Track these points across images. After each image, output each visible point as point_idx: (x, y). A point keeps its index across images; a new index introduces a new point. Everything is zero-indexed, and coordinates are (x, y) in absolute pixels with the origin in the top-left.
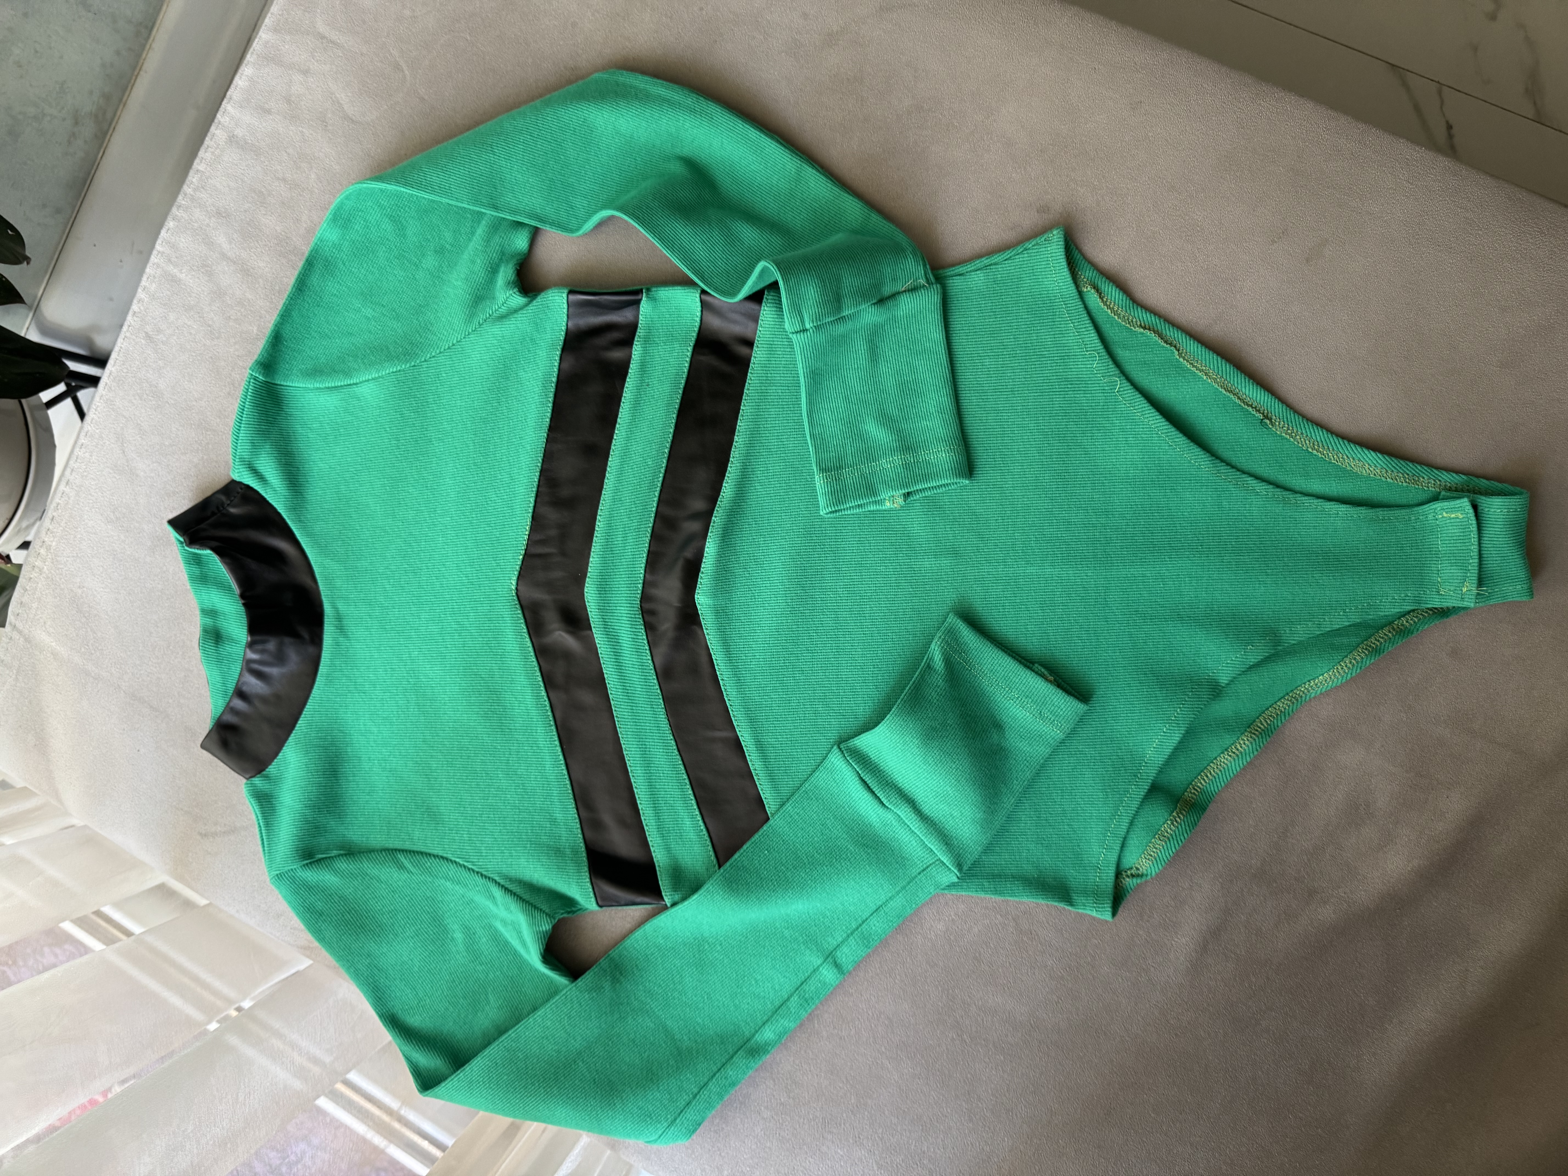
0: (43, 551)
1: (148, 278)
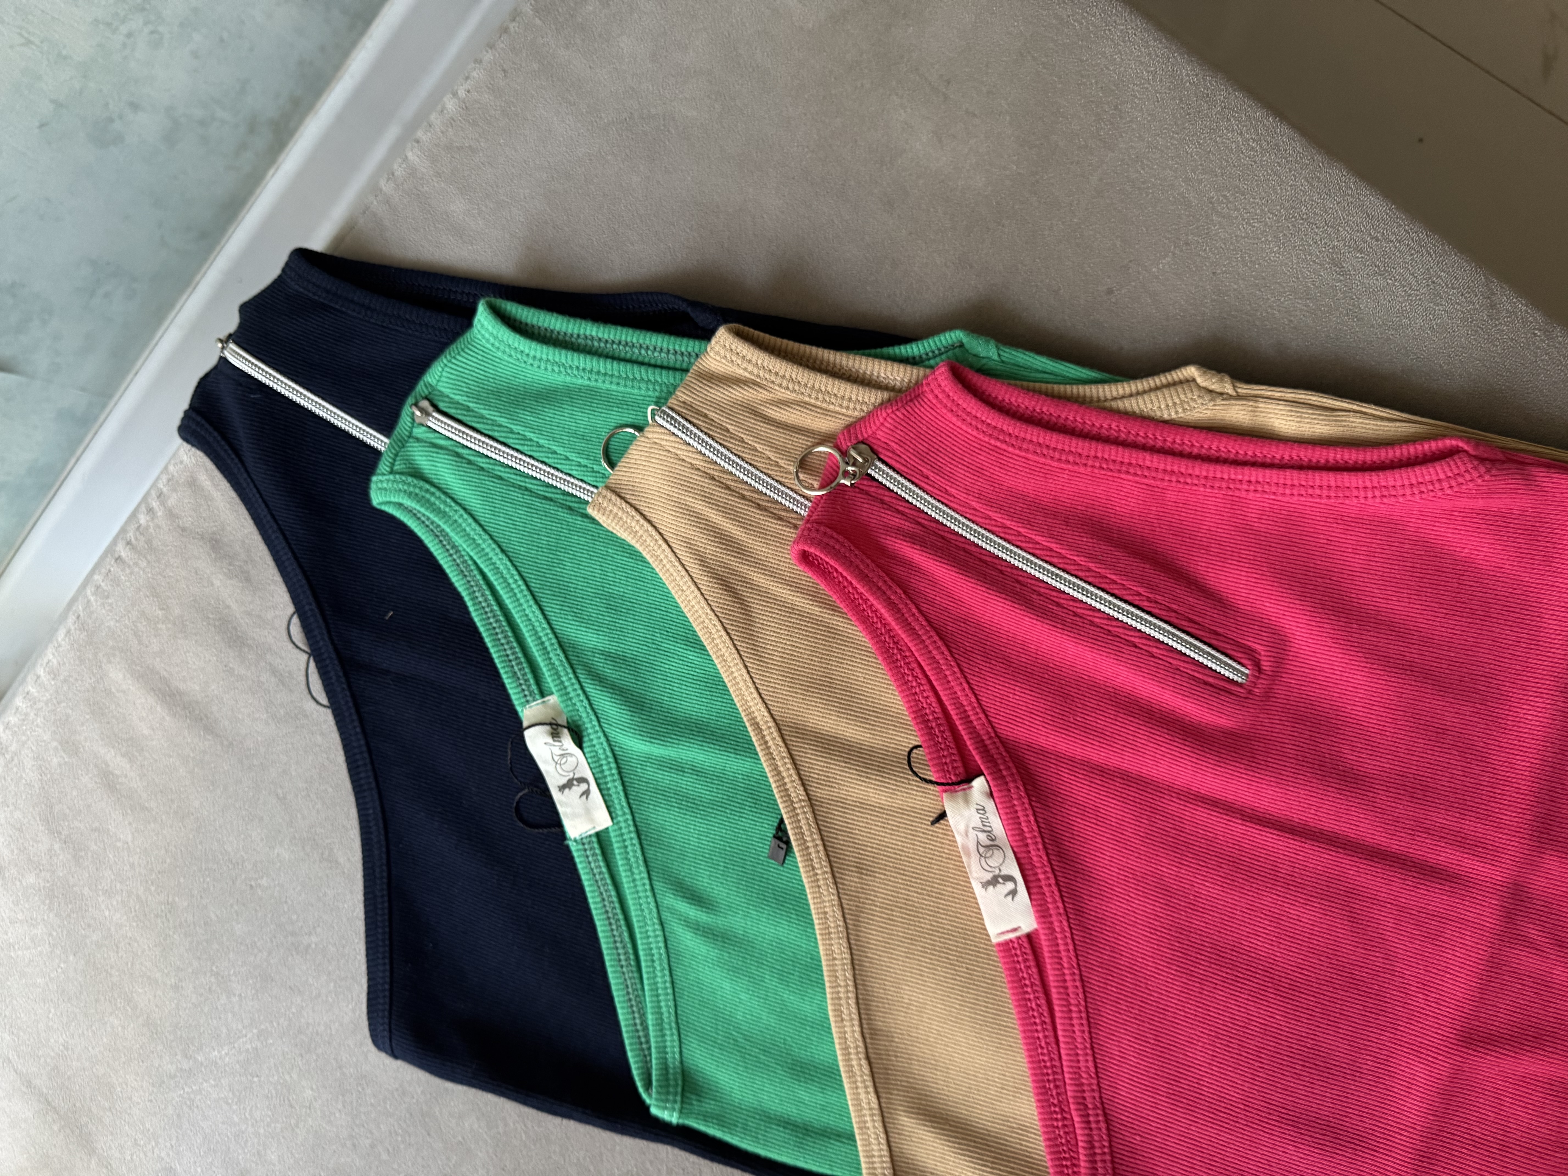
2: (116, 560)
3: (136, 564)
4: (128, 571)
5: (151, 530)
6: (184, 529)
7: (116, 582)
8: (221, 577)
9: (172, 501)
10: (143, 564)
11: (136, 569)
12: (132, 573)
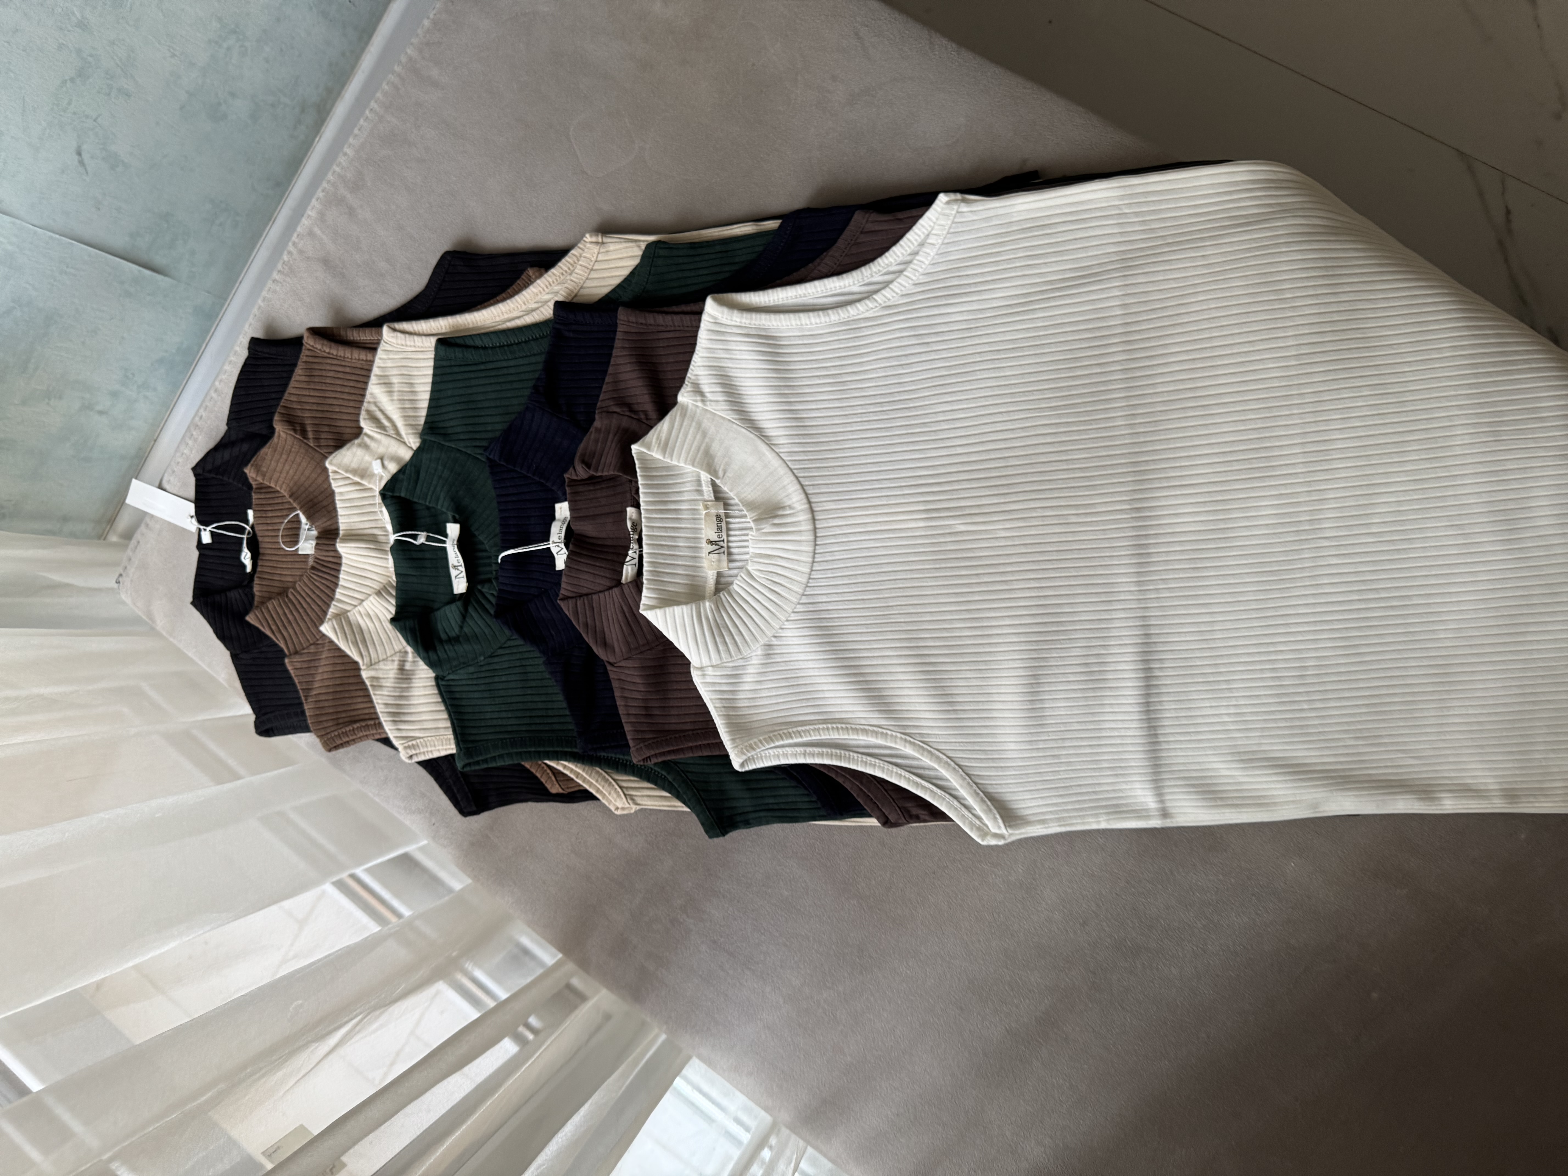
0: (190, 443)
1: (298, 235)
2: (273, 281)
3: (284, 281)
4: (280, 285)
5: (291, 262)
6: (308, 258)
7: (275, 292)
8: (329, 278)
9: (300, 246)
10: (288, 279)
11: (284, 283)
12: (282, 286)
